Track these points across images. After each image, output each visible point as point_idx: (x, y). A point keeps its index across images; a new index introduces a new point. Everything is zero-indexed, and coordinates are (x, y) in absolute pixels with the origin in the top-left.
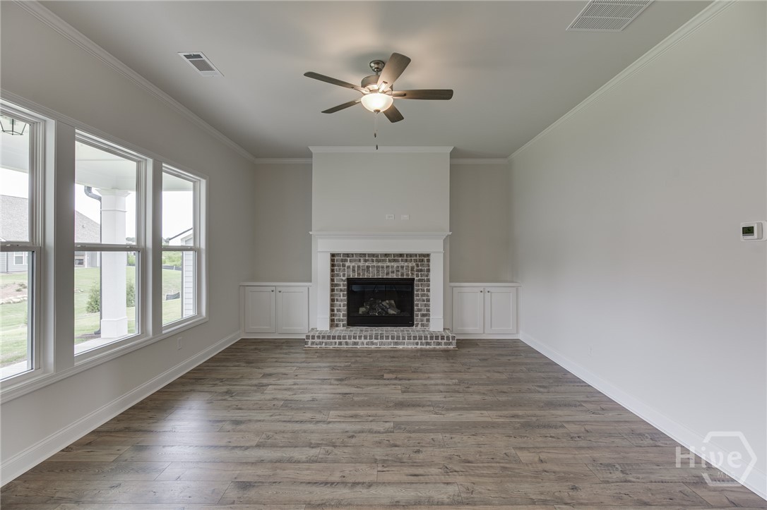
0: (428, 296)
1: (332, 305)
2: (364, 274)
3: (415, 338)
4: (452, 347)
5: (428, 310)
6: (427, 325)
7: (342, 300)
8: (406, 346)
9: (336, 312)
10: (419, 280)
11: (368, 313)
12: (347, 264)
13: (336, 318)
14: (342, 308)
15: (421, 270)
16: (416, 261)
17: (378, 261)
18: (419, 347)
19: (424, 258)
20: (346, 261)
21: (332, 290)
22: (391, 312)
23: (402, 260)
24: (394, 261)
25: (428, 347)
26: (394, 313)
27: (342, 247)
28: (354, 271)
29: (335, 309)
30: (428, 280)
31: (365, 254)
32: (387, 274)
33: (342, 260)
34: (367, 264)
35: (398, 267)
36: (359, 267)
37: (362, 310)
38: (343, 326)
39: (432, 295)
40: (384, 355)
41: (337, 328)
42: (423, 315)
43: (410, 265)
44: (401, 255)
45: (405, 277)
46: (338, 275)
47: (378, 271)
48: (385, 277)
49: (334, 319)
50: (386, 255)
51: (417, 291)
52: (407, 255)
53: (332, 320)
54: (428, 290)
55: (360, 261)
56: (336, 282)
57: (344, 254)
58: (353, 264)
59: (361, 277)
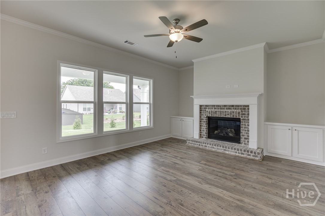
0: (248, 128)
1: (200, 128)
2: (214, 115)
3: (235, 149)
4: (258, 158)
5: (248, 136)
6: (248, 144)
7: (204, 126)
8: (230, 152)
9: (202, 131)
10: (243, 119)
11: (219, 134)
12: (207, 110)
13: (202, 134)
14: (204, 130)
15: (244, 114)
16: (241, 109)
17: (221, 109)
18: (237, 154)
19: (246, 108)
20: (206, 108)
21: (201, 121)
22: (231, 135)
23: (233, 109)
24: (229, 109)
25: (242, 155)
26: (232, 135)
27: (205, 102)
28: (209, 113)
29: (202, 130)
30: (248, 120)
31: (215, 106)
32: (225, 115)
33: (205, 108)
34: (216, 110)
35: (231, 112)
36: (212, 111)
37: (216, 132)
38: (205, 138)
39: (250, 128)
40: (214, 154)
41: (202, 139)
42: (245, 138)
43: (238, 111)
44: (233, 106)
45: (235, 117)
46: (203, 115)
47: (221, 114)
48: (224, 117)
49: (201, 134)
50: (225, 106)
51: (242, 125)
52: (236, 106)
53: (201, 135)
54: (248, 125)
55: (212, 108)
56: (202, 118)
57: (205, 105)
58: (209, 110)
59: (213, 116)
